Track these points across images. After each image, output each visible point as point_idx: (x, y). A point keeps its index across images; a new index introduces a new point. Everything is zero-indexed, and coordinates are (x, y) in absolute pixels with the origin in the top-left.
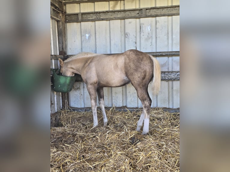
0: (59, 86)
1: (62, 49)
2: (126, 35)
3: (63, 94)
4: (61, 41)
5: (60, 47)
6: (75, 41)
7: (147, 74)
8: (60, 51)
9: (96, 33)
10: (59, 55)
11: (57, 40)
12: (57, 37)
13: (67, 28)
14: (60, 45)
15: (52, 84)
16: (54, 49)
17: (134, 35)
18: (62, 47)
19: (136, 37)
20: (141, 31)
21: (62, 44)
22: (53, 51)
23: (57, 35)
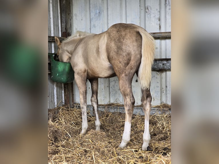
0: (58, 74)
1: (65, 29)
2: (147, 9)
3: (66, 86)
4: (64, 20)
5: (63, 27)
6: (82, 20)
7: (132, 58)
8: (63, 31)
9: (108, 8)
10: (62, 36)
11: (59, 18)
12: (59, 14)
13: (73, 3)
14: (63, 24)
15: (50, 72)
16: (54, 29)
17: (157, 10)
18: (65, 27)
19: (159, 12)
20: (167, 4)
21: (65, 23)
22: (52, 32)
23: (59, 12)
